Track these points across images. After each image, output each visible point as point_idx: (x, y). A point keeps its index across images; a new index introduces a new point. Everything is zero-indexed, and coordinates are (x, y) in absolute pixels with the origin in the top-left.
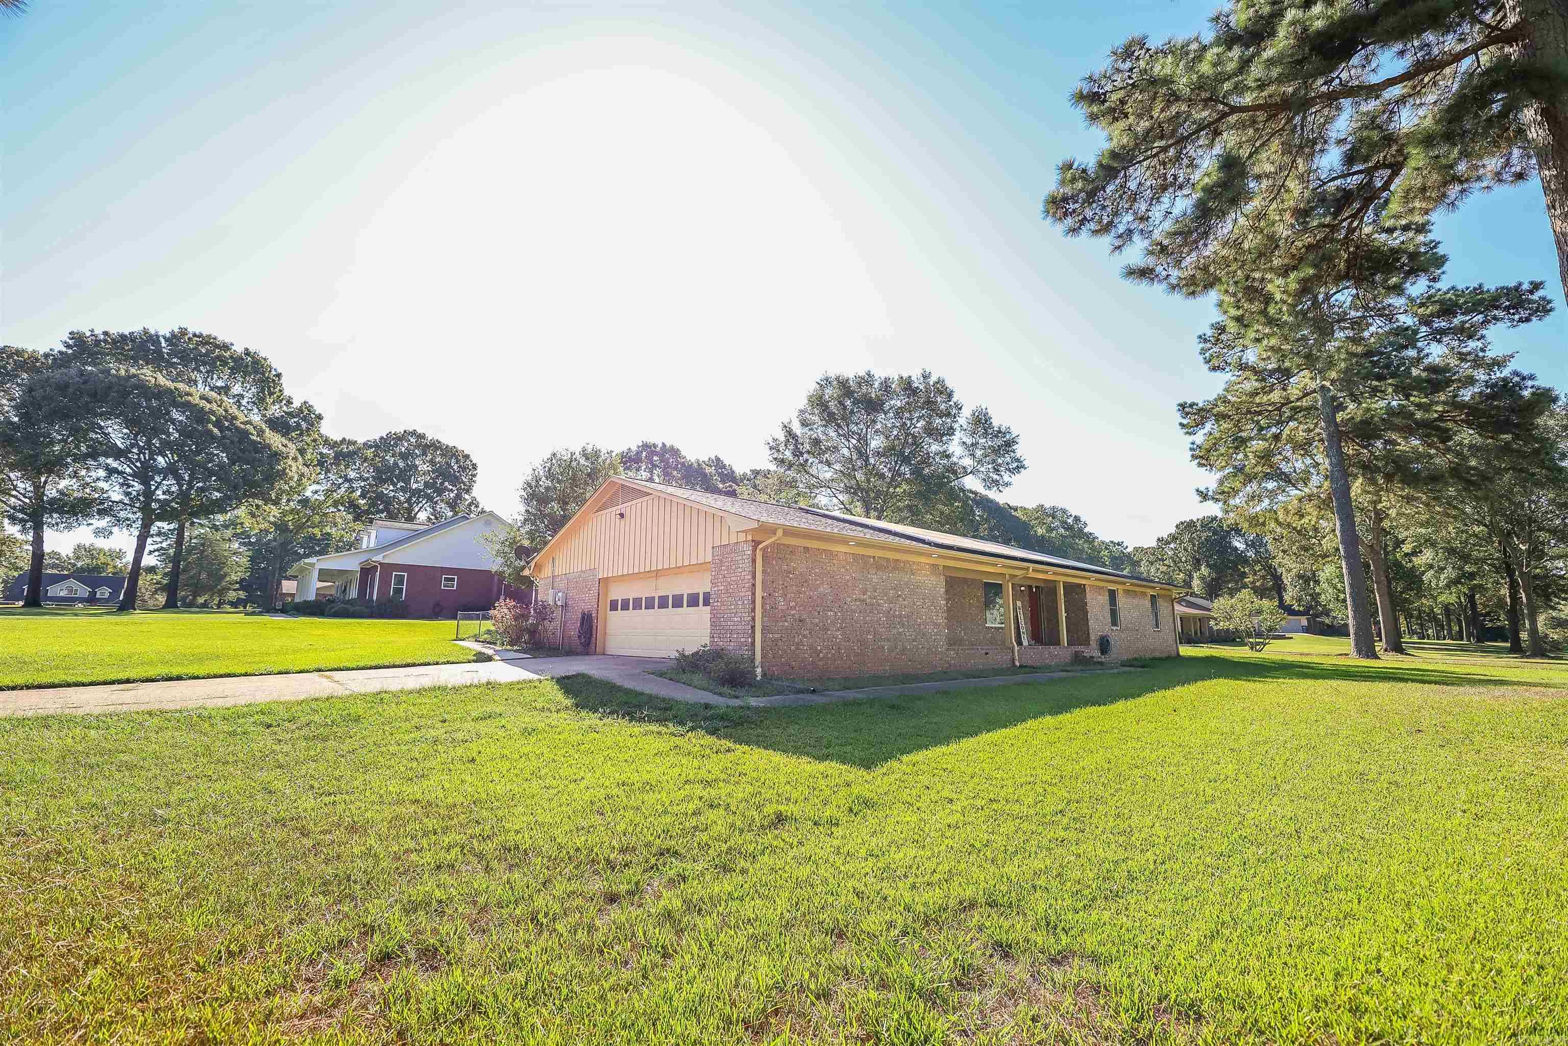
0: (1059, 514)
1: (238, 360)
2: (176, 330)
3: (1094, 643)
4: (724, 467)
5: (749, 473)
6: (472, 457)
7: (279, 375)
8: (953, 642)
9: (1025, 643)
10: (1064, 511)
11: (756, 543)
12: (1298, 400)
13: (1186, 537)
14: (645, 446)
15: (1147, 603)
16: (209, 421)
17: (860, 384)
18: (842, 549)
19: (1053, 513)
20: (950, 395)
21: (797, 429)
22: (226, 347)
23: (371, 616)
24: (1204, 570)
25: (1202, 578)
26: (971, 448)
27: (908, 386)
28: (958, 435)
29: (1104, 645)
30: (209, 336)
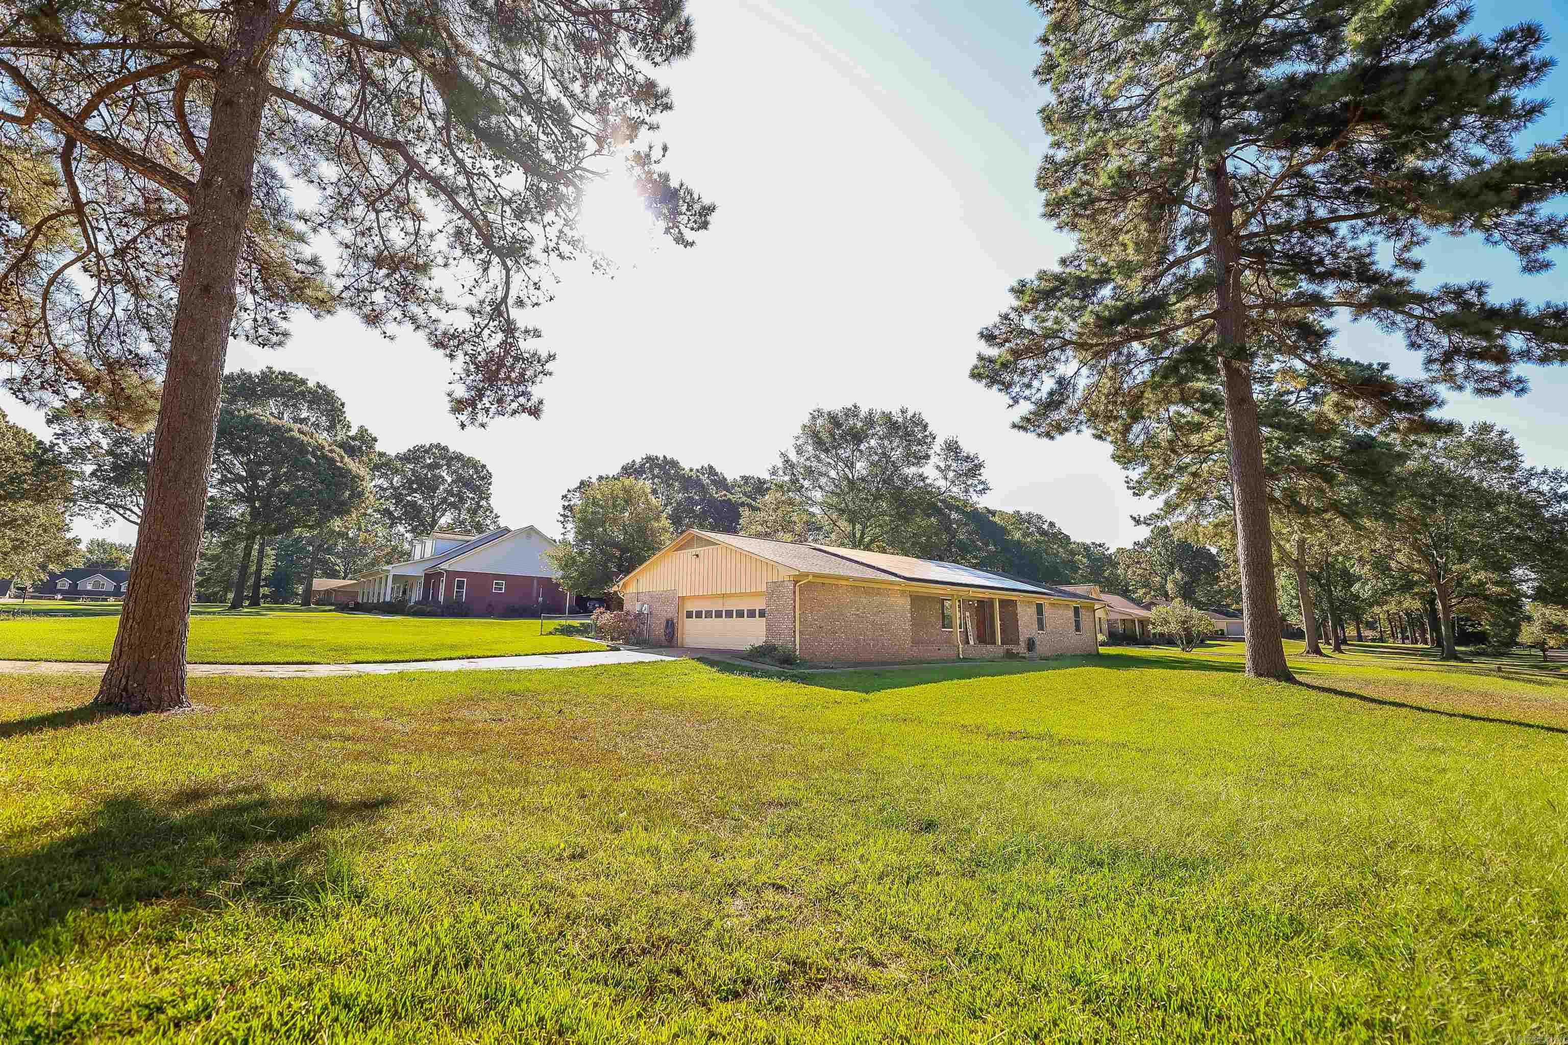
0: (1034, 520)
1: (313, 393)
2: (265, 369)
3: (1022, 644)
4: (716, 474)
5: (739, 479)
6: (488, 467)
7: (343, 405)
8: (915, 642)
9: (972, 642)
10: (1039, 517)
11: (796, 582)
12: (1210, 444)
13: (1160, 543)
14: (649, 459)
15: (1071, 613)
16: (307, 452)
17: (846, 415)
18: (844, 583)
19: (1029, 519)
20: (925, 427)
21: (793, 457)
22: (303, 382)
23: (442, 615)
24: (1178, 575)
25: (1175, 582)
26: (943, 471)
27: (887, 418)
28: (934, 460)
29: (1031, 645)
30: (290, 373)
